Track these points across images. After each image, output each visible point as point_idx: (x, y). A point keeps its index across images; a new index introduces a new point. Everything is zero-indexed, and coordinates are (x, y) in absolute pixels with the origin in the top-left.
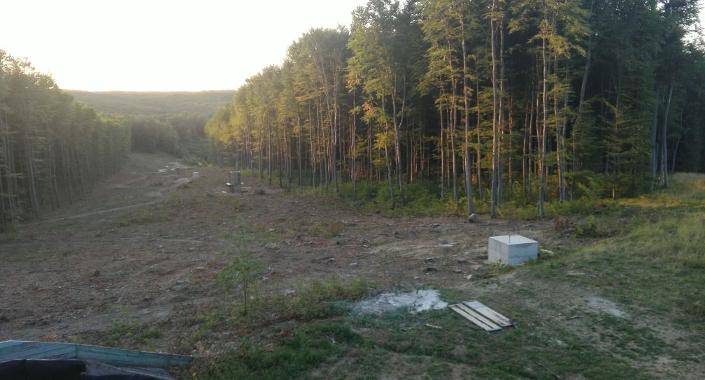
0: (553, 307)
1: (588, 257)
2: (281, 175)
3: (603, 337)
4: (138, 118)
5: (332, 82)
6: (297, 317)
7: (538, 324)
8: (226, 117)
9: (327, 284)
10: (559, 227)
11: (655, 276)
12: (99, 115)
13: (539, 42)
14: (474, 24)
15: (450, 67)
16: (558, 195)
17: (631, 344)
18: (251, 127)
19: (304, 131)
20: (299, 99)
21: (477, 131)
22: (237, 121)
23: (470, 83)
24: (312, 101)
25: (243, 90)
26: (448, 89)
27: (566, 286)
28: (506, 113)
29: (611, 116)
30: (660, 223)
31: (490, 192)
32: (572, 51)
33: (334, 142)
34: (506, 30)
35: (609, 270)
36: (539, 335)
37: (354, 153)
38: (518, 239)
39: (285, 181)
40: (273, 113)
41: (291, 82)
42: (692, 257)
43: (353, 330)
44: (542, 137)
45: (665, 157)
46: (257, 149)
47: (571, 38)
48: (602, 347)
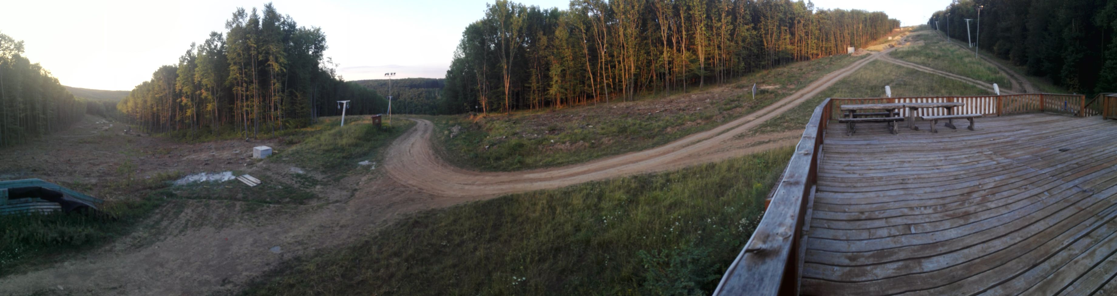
0: (277, 173)
1: (290, 152)
2: (148, 129)
3: (296, 182)
4: (90, 100)
5: (170, 88)
6: (151, 188)
7: (272, 181)
8: (126, 102)
9: (164, 174)
10: (280, 141)
11: (314, 156)
12: (75, 97)
13: (269, 65)
14: (246, 56)
15: (238, 75)
16: (279, 129)
17: (307, 183)
18: (136, 107)
19: (158, 110)
20: (156, 96)
21: (249, 102)
22: (130, 104)
23: (246, 82)
24: (162, 97)
25: (134, 91)
26: (238, 85)
27: (282, 164)
28: (259, 95)
29: (296, 96)
30: (315, 136)
31: (254, 129)
32: (281, 70)
33: (170, 114)
34: (258, 59)
35: (298, 156)
36: (272, 186)
37: (178, 118)
38: (264, 148)
39: (149, 131)
40: (145, 102)
41: (153, 88)
42: (326, 148)
43: (174, 192)
44: (272, 104)
45: (315, 112)
46: (138, 117)
47: (280, 64)
48: (296, 186)
